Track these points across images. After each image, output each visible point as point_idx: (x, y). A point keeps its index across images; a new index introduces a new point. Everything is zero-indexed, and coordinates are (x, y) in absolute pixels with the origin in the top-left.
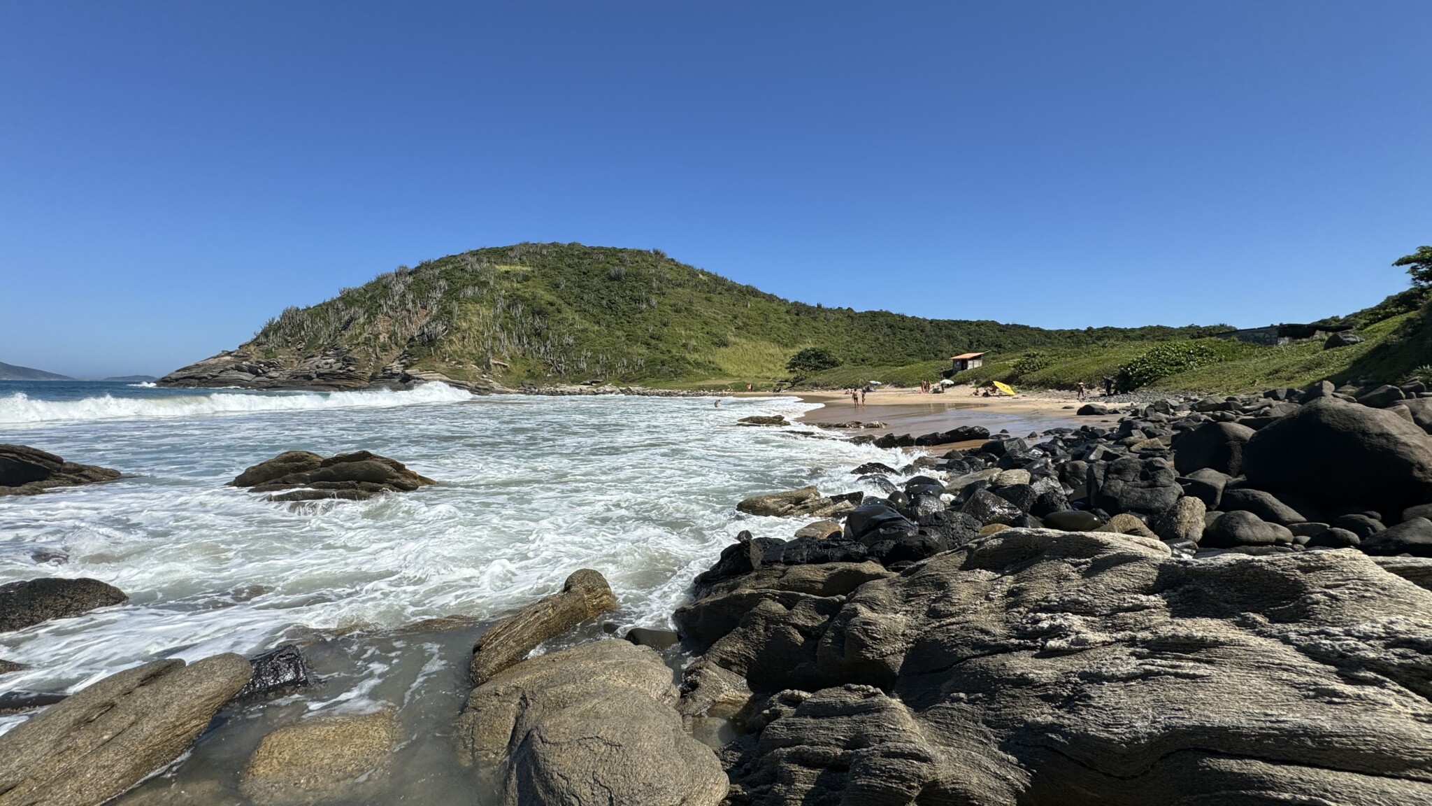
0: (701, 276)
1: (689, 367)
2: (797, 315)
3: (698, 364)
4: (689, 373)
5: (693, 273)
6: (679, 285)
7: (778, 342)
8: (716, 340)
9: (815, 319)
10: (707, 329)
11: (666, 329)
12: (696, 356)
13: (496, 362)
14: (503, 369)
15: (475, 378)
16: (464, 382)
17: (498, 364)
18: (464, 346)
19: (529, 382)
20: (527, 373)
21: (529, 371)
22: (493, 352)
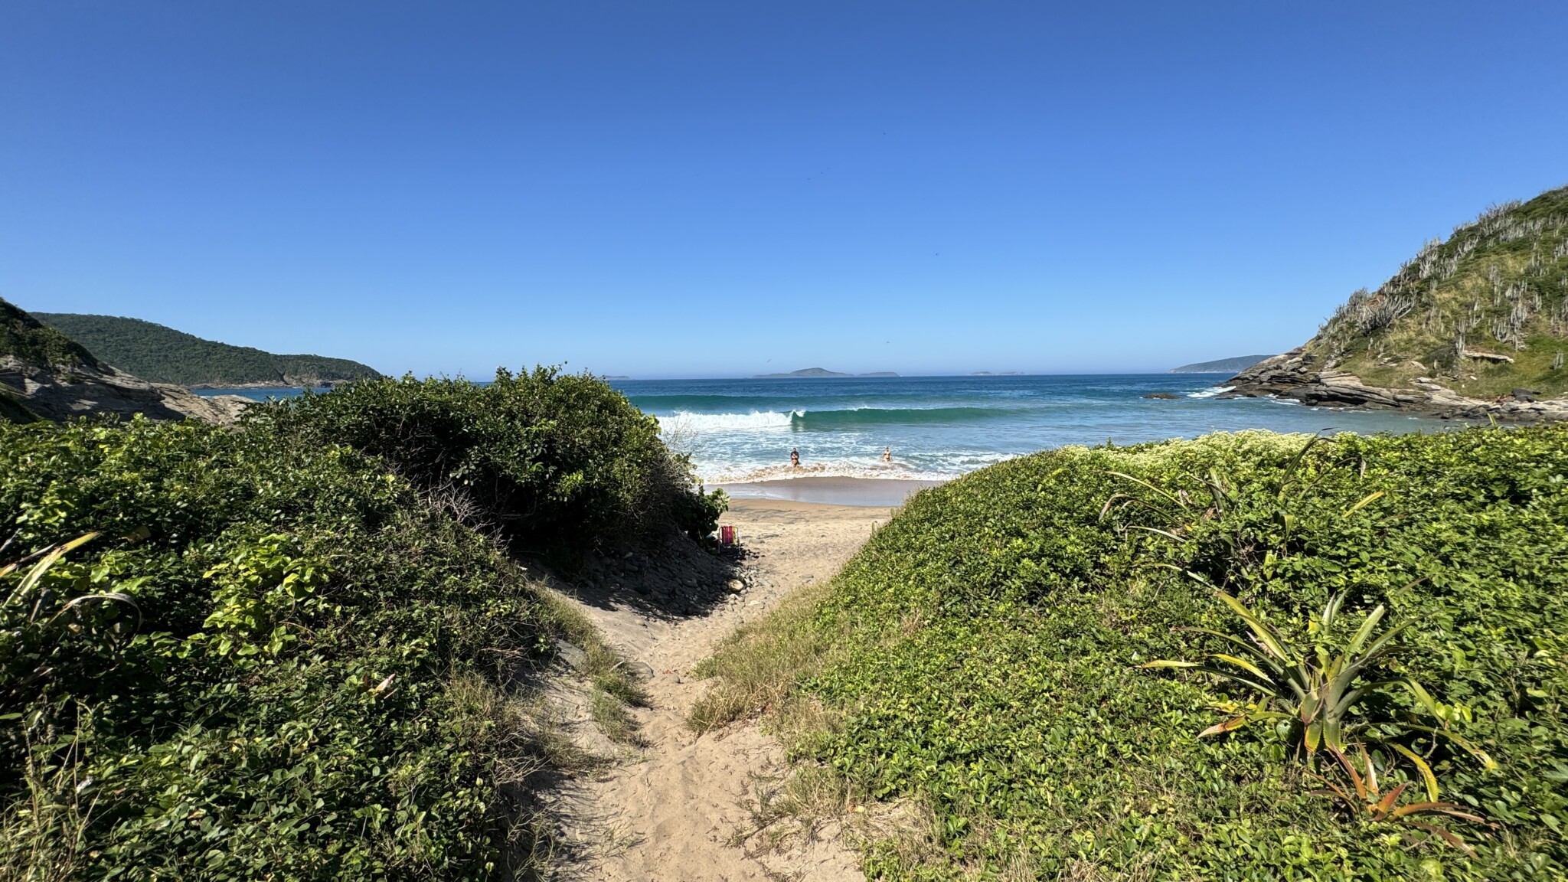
13: (1477, 355)
14: (1491, 366)
15: (1405, 383)
16: (1376, 389)
17: (1483, 358)
18: (1420, 333)
19: (1533, 388)
20: (1548, 370)
21: (1552, 368)
22: (1475, 338)
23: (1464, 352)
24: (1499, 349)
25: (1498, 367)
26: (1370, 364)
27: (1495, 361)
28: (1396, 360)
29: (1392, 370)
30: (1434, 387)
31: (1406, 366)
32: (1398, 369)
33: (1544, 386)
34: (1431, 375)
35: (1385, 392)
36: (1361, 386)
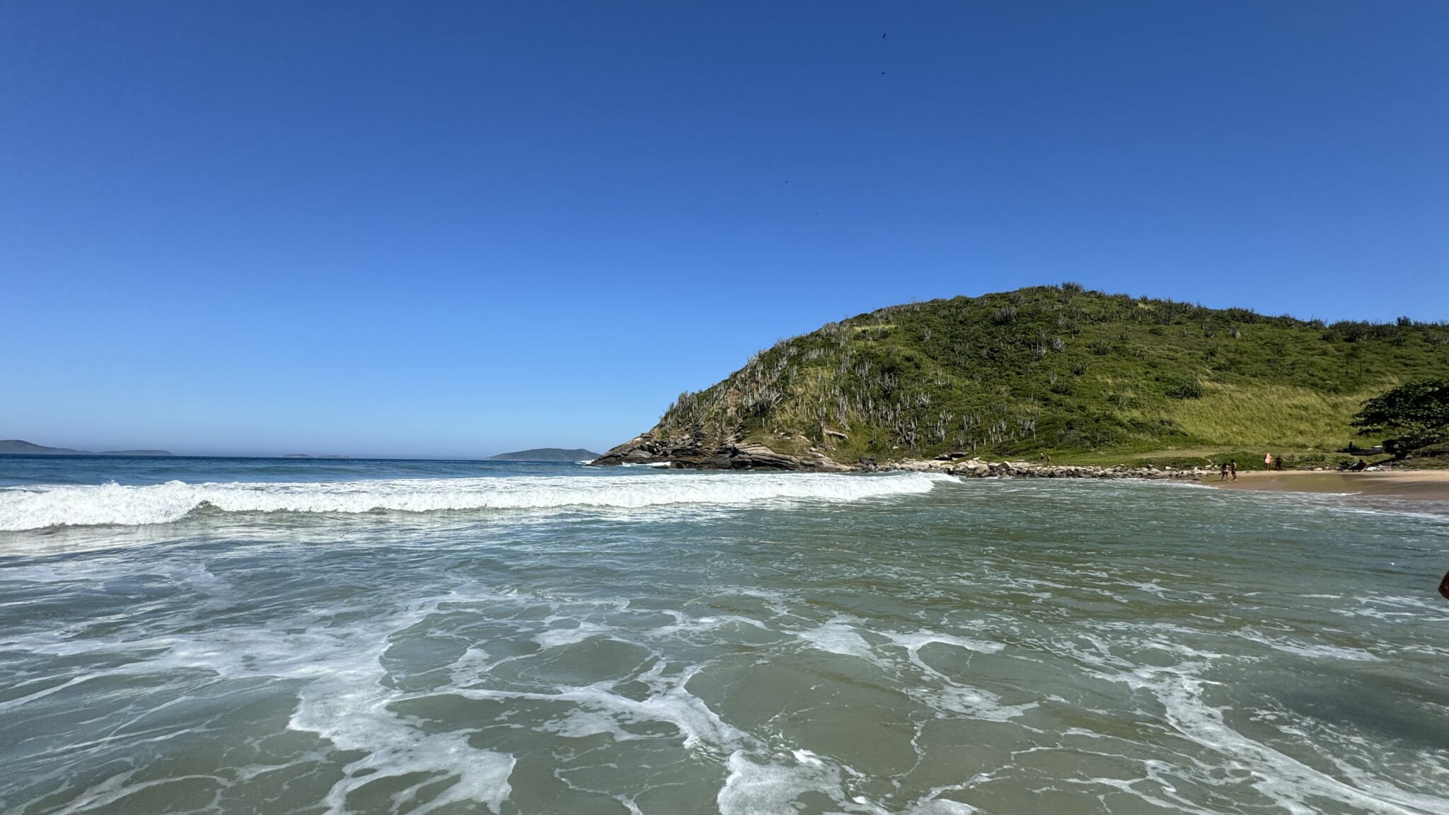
0: (1141, 305)
1: (1120, 430)
2: (1350, 340)
3: (1138, 426)
4: (1120, 440)
5: (1126, 303)
6: (1104, 319)
7: (1314, 385)
8: (1173, 388)
9: (1398, 343)
10: (1154, 373)
11: (1078, 379)
12: (1136, 414)
13: (831, 432)
14: (839, 440)
15: (802, 451)
16: (788, 457)
17: (834, 435)
18: (796, 415)
19: (868, 456)
20: (868, 445)
21: (871, 442)
22: (828, 420)
23: (826, 431)
24: (841, 429)
25: (843, 443)
26: (771, 438)
27: (841, 437)
28: (788, 434)
29: (788, 442)
30: (820, 455)
31: (797, 440)
32: (793, 441)
33: (875, 456)
34: (815, 447)
35: (793, 459)
36: (773, 453)
